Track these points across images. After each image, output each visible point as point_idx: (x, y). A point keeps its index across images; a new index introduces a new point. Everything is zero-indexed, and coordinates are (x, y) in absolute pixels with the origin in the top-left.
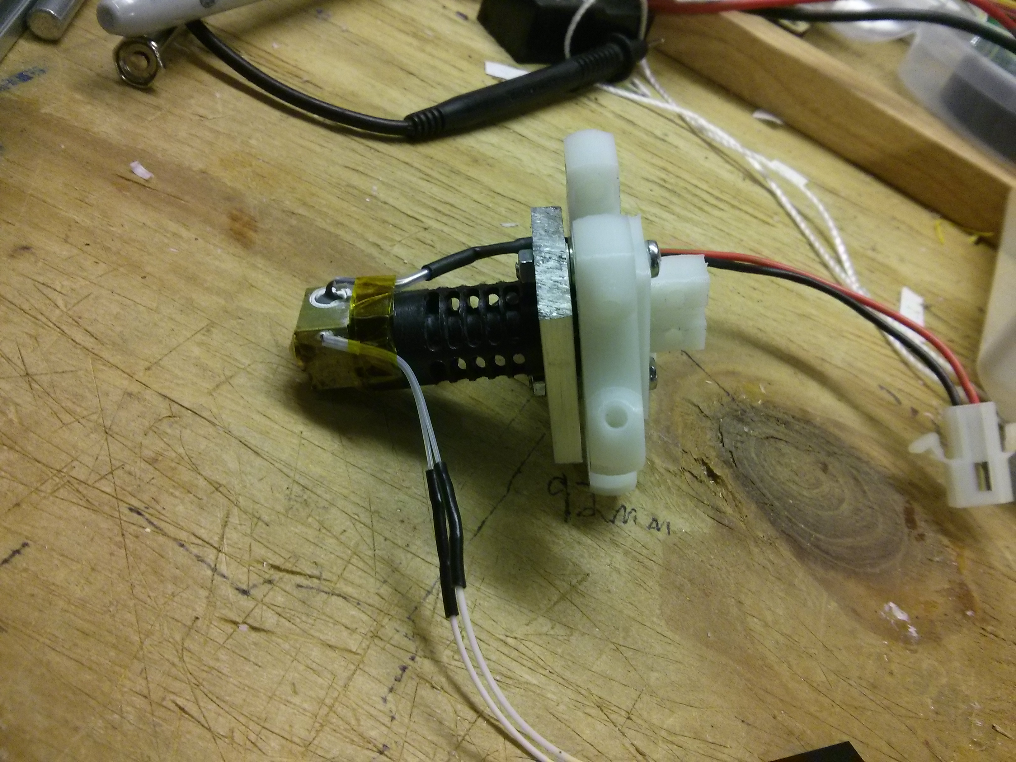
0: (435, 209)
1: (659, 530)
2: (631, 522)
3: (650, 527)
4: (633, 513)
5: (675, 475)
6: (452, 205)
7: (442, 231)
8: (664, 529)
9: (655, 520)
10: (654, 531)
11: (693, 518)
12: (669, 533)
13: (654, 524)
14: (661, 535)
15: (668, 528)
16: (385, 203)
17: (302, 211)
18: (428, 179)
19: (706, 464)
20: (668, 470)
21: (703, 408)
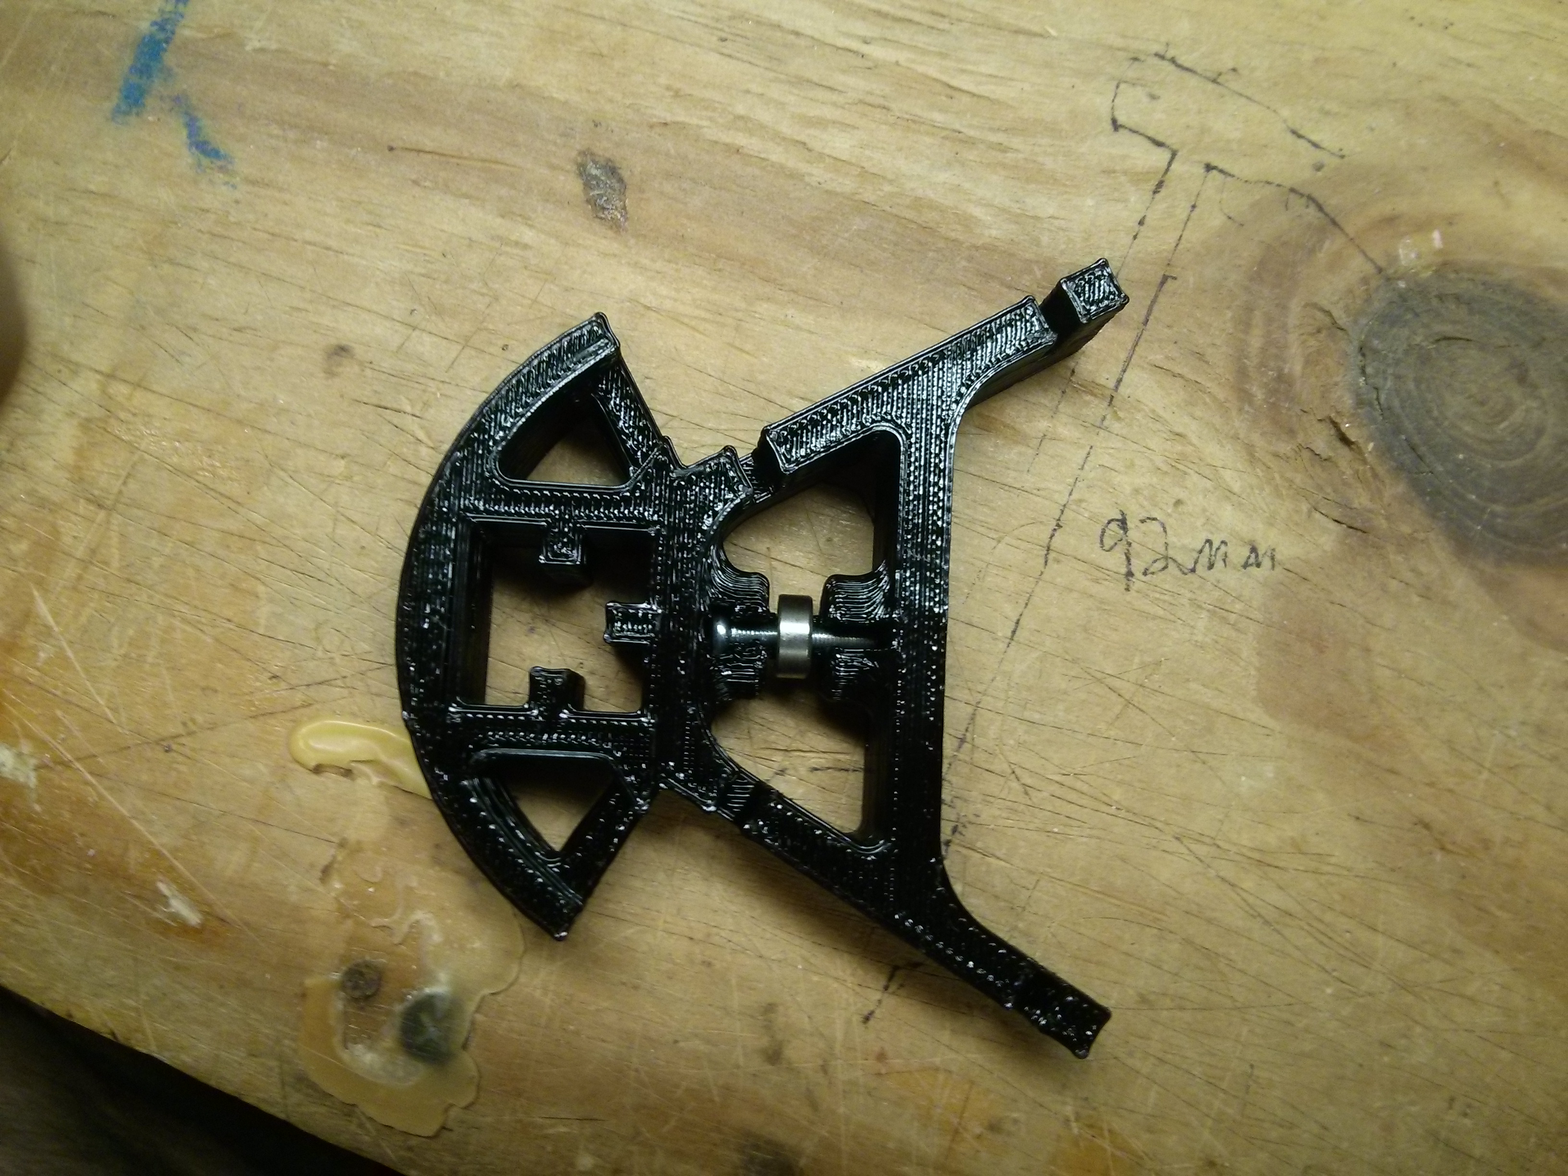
1: (1258, 565)
2: (1219, 564)
3: (1246, 564)
4: (1223, 548)
5: (1287, 459)
7: (898, 64)
8: (1266, 562)
9: (1253, 551)
10: (1253, 570)
11: (1311, 530)
12: (1273, 566)
13: (1253, 557)
14: (1262, 573)
15: (1273, 558)
16: (797, 34)
17: (678, 114)
19: (1335, 425)
20: (1276, 455)
21: (1338, 313)
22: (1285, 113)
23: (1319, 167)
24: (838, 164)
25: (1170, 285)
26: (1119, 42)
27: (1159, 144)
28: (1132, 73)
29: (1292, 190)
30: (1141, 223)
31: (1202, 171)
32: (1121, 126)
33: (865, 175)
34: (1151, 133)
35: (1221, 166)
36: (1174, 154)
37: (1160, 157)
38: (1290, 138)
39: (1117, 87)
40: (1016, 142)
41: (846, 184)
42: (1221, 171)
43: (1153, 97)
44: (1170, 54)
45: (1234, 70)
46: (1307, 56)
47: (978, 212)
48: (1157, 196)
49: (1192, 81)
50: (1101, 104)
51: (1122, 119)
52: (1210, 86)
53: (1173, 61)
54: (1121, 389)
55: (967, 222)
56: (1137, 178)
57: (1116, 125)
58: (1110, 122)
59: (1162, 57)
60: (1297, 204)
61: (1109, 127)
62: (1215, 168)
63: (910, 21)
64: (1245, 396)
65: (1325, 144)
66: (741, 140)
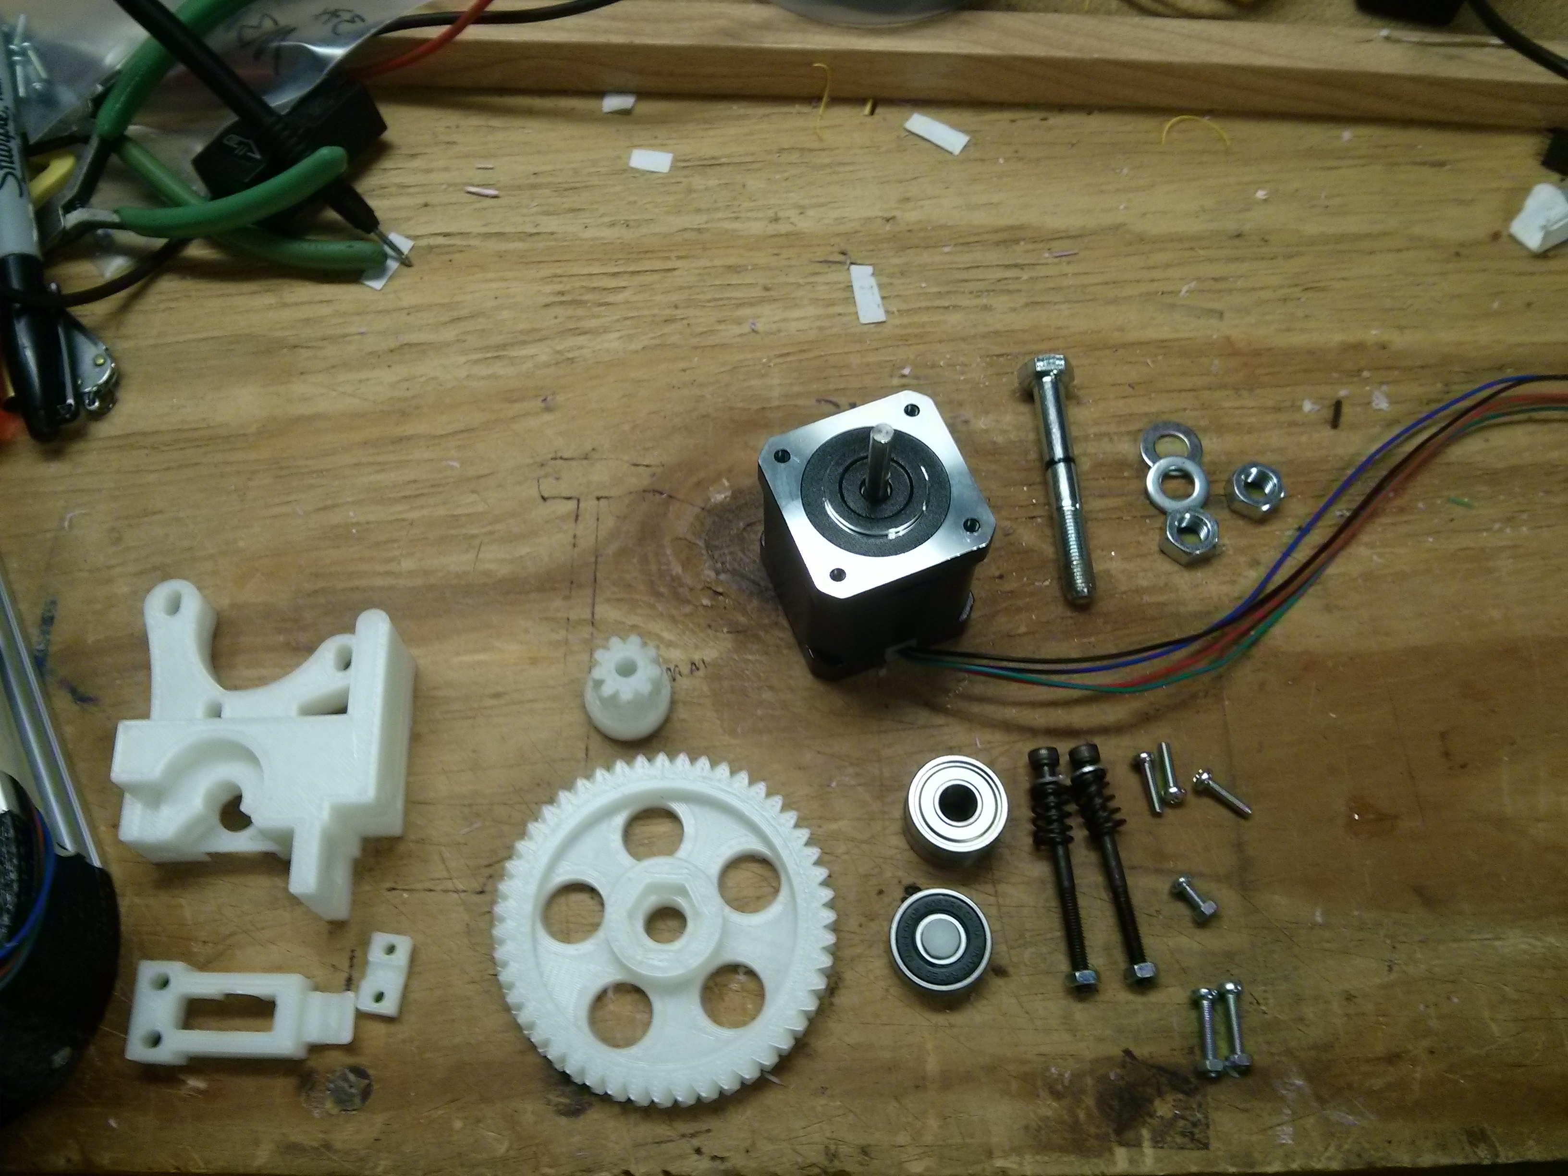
0: (405, 497)
1: (698, 669)
2: (678, 677)
3: (692, 671)
4: (677, 669)
5: (692, 614)
6: (415, 481)
7: (424, 516)
8: (702, 666)
9: (693, 664)
10: (697, 673)
11: (717, 642)
12: (706, 667)
13: (694, 667)
14: (701, 673)
15: (704, 663)
16: (368, 523)
17: (320, 584)
18: (382, 467)
19: (710, 588)
20: (686, 615)
21: (690, 537)
22: (626, 458)
23: (654, 475)
24: (411, 573)
25: (599, 559)
26: (530, 461)
27: (569, 498)
28: (542, 472)
29: (644, 491)
30: (575, 537)
31: (596, 502)
32: (548, 498)
33: (426, 573)
34: (564, 495)
35: (604, 495)
36: (578, 500)
37: (572, 505)
38: (633, 469)
39: (538, 482)
40: (498, 527)
41: (418, 582)
42: (606, 497)
43: (557, 479)
44: (559, 455)
45: (593, 449)
46: (626, 427)
47: (492, 566)
48: (579, 522)
49: (574, 463)
50: (534, 492)
51: (546, 495)
52: (585, 462)
53: (561, 458)
54: (596, 617)
55: (487, 573)
56: (564, 518)
57: (544, 499)
58: (540, 498)
59: (555, 459)
60: (650, 496)
61: (540, 501)
62: (602, 497)
63: (422, 494)
64: (658, 595)
65: (652, 463)
66: (357, 583)
